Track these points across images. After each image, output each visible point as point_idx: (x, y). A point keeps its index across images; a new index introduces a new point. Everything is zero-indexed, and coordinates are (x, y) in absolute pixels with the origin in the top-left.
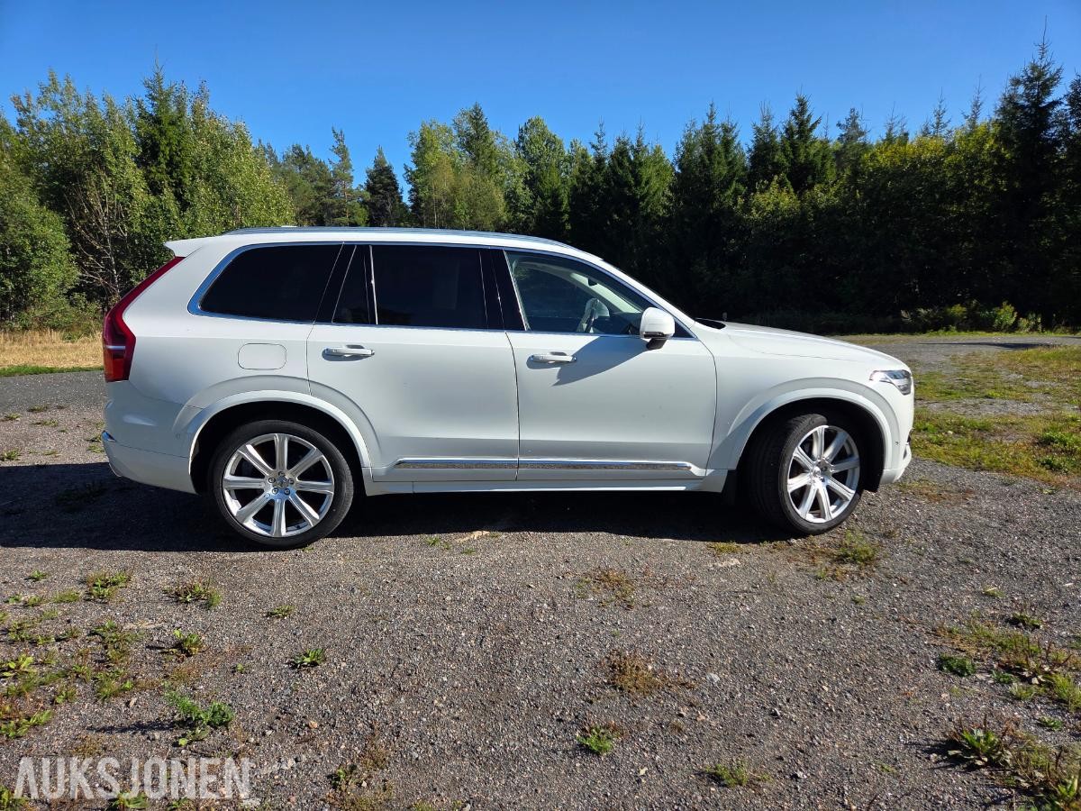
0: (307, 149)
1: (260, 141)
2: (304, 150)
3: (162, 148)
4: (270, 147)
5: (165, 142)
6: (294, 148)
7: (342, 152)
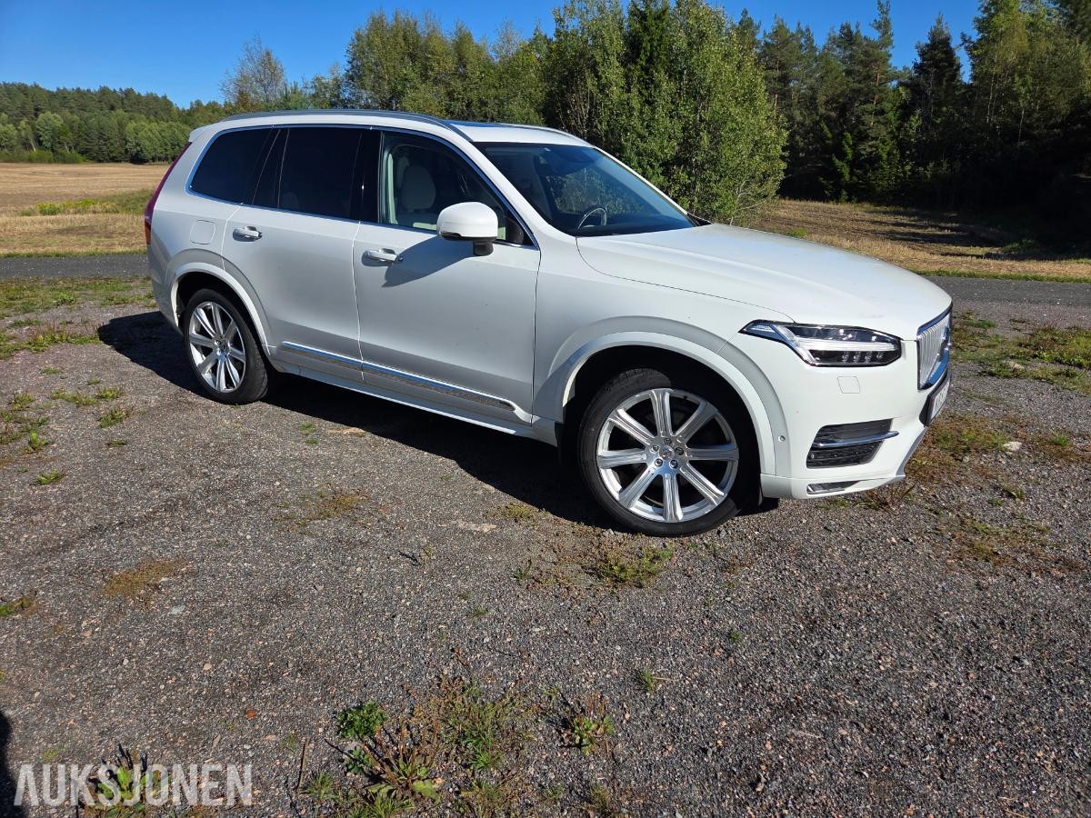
0: (857, 27)
1: (799, 24)
2: (853, 29)
3: (644, 45)
4: (808, 30)
5: (648, 38)
6: (843, 28)
7: (884, 26)
